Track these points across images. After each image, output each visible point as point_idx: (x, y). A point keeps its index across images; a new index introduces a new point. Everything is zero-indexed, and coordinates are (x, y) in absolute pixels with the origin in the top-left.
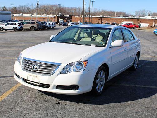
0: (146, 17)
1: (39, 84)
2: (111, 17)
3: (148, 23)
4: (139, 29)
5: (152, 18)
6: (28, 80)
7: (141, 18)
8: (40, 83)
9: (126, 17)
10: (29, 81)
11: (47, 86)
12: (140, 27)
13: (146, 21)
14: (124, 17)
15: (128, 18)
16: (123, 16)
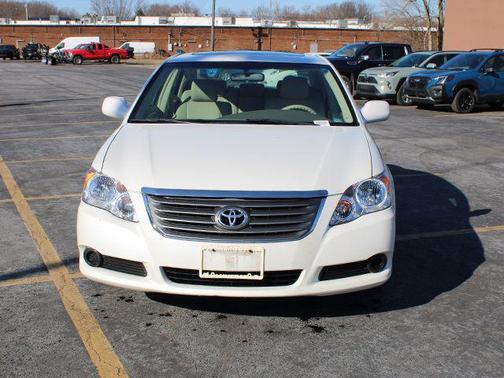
0: (140, 21)
1: (261, 277)
2: (12, 23)
3: (153, 41)
4: (128, 61)
5: (161, 21)
6: (204, 272)
7: (123, 23)
8: (265, 273)
9: (73, 23)
10: (210, 272)
11: (289, 277)
12: (130, 53)
13: (143, 33)
14: (63, 23)
15: (79, 23)
16: (61, 19)
